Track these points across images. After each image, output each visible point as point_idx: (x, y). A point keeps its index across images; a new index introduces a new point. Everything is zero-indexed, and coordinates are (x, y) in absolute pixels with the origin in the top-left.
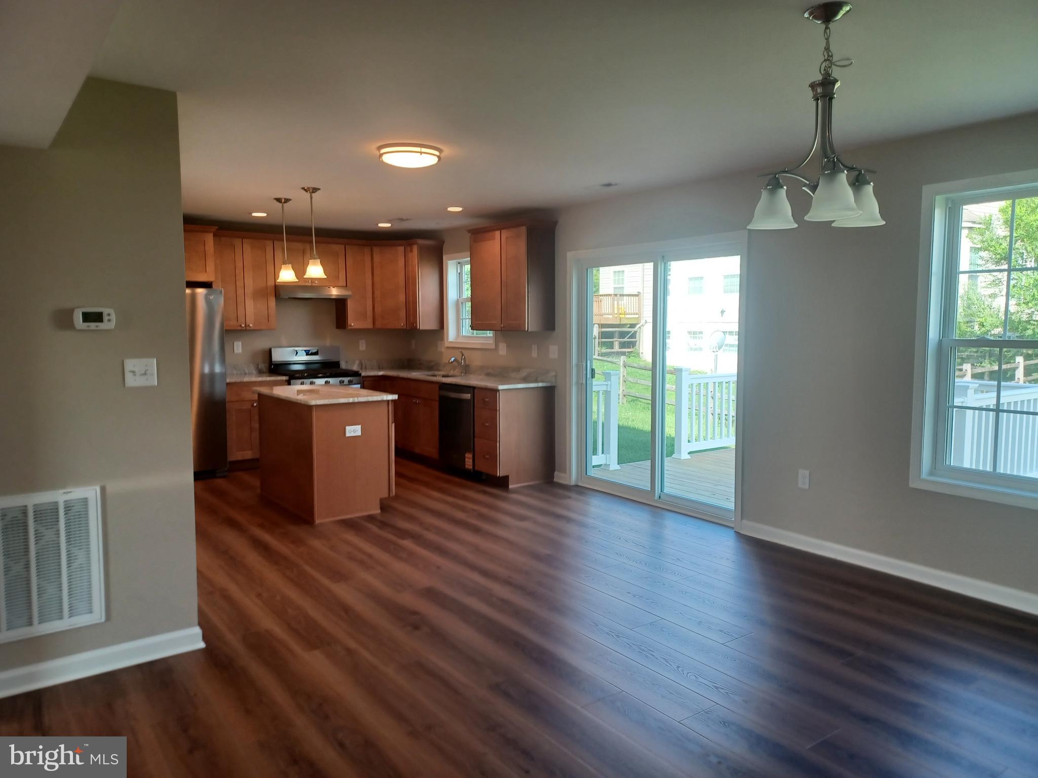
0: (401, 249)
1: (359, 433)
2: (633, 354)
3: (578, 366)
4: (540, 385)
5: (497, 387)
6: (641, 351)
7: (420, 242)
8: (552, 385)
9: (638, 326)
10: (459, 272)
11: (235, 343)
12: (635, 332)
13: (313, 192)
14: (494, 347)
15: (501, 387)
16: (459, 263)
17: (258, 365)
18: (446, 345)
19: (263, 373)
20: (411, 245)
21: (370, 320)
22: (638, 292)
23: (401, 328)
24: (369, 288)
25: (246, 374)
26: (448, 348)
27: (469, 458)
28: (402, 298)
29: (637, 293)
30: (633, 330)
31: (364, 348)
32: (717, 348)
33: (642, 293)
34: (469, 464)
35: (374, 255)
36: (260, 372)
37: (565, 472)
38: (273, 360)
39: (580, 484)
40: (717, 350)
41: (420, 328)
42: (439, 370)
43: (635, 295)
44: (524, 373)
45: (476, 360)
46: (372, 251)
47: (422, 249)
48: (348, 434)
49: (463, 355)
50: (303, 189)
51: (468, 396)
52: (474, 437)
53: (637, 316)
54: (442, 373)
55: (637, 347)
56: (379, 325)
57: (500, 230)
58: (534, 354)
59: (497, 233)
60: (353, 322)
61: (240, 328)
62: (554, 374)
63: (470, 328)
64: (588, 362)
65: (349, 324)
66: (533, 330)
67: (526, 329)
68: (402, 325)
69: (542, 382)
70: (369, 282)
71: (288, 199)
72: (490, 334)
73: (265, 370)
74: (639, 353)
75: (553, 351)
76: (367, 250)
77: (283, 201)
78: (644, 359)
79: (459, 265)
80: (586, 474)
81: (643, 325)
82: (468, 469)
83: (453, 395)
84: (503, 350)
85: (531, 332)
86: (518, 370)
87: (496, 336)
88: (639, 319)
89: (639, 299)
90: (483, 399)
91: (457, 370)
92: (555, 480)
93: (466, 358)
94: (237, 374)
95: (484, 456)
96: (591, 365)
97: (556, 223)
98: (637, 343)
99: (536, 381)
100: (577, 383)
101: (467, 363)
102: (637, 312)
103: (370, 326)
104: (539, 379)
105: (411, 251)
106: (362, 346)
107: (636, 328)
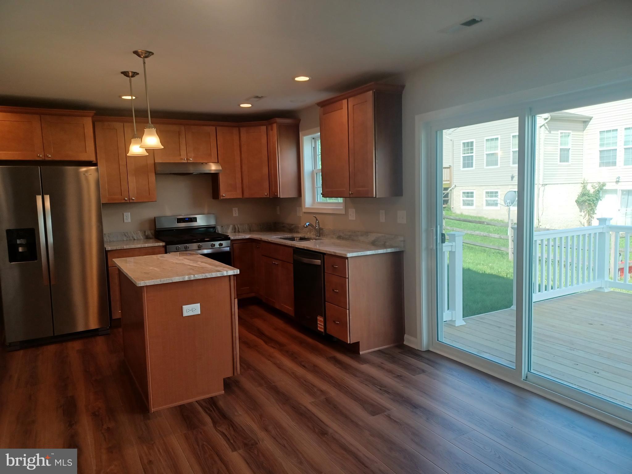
0: (264, 128)
1: (198, 312)
2: (446, 209)
3: (427, 231)
4: (389, 250)
5: (346, 255)
6: (452, 206)
7: (279, 120)
8: (401, 250)
9: (450, 189)
10: (313, 146)
11: (125, 214)
12: (448, 194)
13: (146, 57)
14: (344, 213)
15: (349, 255)
16: (313, 139)
17: (145, 232)
18: (304, 210)
19: (150, 238)
20: (271, 124)
21: (239, 191)
22: (450, 166)
23: (265, 196)
24: (238, 163)
25: (135, 239)
26: (304, 213)
27: (320, 321)
28: (265, 170)
29: (448, 167)
30: (446, 192)
31: (237, 215)
32: (510, 203)
33: (452, 166)
34: (321, 327)
35: (242, 135)
36: (147, 238)
37: (415, 336)
38: (157, 228)
39: (431, 349)
40: (511, 204)
41: (281, 197)
42: (298, 232)
43: (447, 168)
44: (372, 237)
45: (328, 225)
46: (239, 130)
47: (280, 127)
48: (185, 314)
49: (317, 220)
50: (136, 53)
51: (318, 262)
52: (325, 301)
53: (449, 182)
54: (300, 235)
55: (449, 203)
56: (247, 195)
57: (347, 98)
58: (382, 219)
59: (345, 101)
60: (224, 193)
61: (123, 201)
62: (402, 239)
63: (322, 196)
64: (438, 226)
65: (221, 195)
66: (381, 197)
67: (374, 196)
68: (266, 194)
69: (391, 247)
70: (238, 158)
71: (135, 73)
72: (340, 200)
73: (151, 236)
74: (451, 208)
75: (402, 217)
76: (235, 131)
77: (130, 75)
78: (454, 212)
79: (313, 140)
80: (438, 340)
81: (453, 189)
82: (320, 331)
83: (306, 260)
84: (352, 215)
85: (378, 198)
86: (366, 233)
87: (345, 202)
88: (450, 184)
89: (450, 171)
90: (333, 266)
91: (312, 233)
92: (405, 343)
93: (320, 222)
94: (127, 240)
95: (334, 322)
96: (441, 230)
97: (403, 87)
98: (449, 201)
99: (384, 246)
100: (427, 248)
101: (321, 226)
102: (449, 179)
103: (240, 196)
104: (387, 244)
105: (272, 130)
106: (236, 213)
107: (448, 190)
